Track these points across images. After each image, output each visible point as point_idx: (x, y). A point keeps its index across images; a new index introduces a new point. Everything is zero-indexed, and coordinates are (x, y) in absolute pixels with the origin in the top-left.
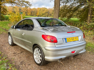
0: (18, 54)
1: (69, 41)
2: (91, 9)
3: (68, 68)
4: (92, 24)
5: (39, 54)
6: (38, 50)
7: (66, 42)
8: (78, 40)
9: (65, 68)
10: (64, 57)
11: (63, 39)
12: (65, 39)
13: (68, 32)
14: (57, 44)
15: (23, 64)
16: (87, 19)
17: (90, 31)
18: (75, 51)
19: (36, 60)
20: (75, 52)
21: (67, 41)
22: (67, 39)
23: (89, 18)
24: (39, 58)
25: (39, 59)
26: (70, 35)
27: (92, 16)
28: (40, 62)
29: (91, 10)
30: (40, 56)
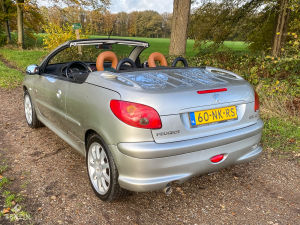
0: (46, 156)
1: (204, 122)
2: (285, 14)
3: (199, 212)
4: (287, 59)
5: (103, 162)
6: (100, 150)
7: (194, 126)
8: (236, 119)
9: (189, 212)
10: (186, 175)
11: (181, 114)
12: (191, 115)
13: (199, 92)
14: (161, 134)
15: (52, 194)
16: (272, 45)
17: (278, 82)
18: (223, 155)
19: (94, 182)
20: (225, 158)
21: (198, 123)
22: (196, 115)
23: (277, 42)
24: (103, 176)
25: (103, 179)
26: (209, 101)
27: (288, 36)
28: (107, 188)
29: (286, 17)
30: (105, 171)
